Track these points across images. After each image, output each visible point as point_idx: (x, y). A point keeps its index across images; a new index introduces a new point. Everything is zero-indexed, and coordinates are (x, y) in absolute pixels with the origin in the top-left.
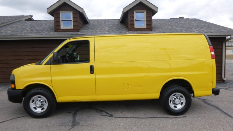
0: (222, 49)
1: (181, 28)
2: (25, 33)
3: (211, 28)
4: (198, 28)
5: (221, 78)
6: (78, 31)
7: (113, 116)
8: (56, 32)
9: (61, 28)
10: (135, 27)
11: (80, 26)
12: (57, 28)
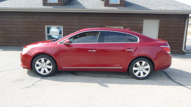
0: (185, 25)
2: (19, 6)
3: (177, 6)
4: (166, 6)
5: (182, 49)
6: (62, 6)
7: (76, 74)
8: (44, 6)
9: (48, 3)
10: (110, 4)
11: (64, 1)
12: (45, 3)
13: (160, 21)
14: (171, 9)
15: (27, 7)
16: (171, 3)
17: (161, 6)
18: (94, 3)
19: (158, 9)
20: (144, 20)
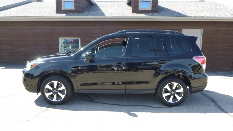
1: (190, 11)
2: (28, 14)
3: (226, 11)
4: (210, 12)
6: (80, 13)
7: (94, 101)
8: (57, 14)
9: (63, 9)
10: (139, 9)
11: (81, 7)
12: (59, 10)
13: (203, 30)
14: (217, 15)
15: (37, 16)
16: (218, 8)
17: (204, 11)
18: (120, 9)
19: (201, 16)
20: (183, 29)
